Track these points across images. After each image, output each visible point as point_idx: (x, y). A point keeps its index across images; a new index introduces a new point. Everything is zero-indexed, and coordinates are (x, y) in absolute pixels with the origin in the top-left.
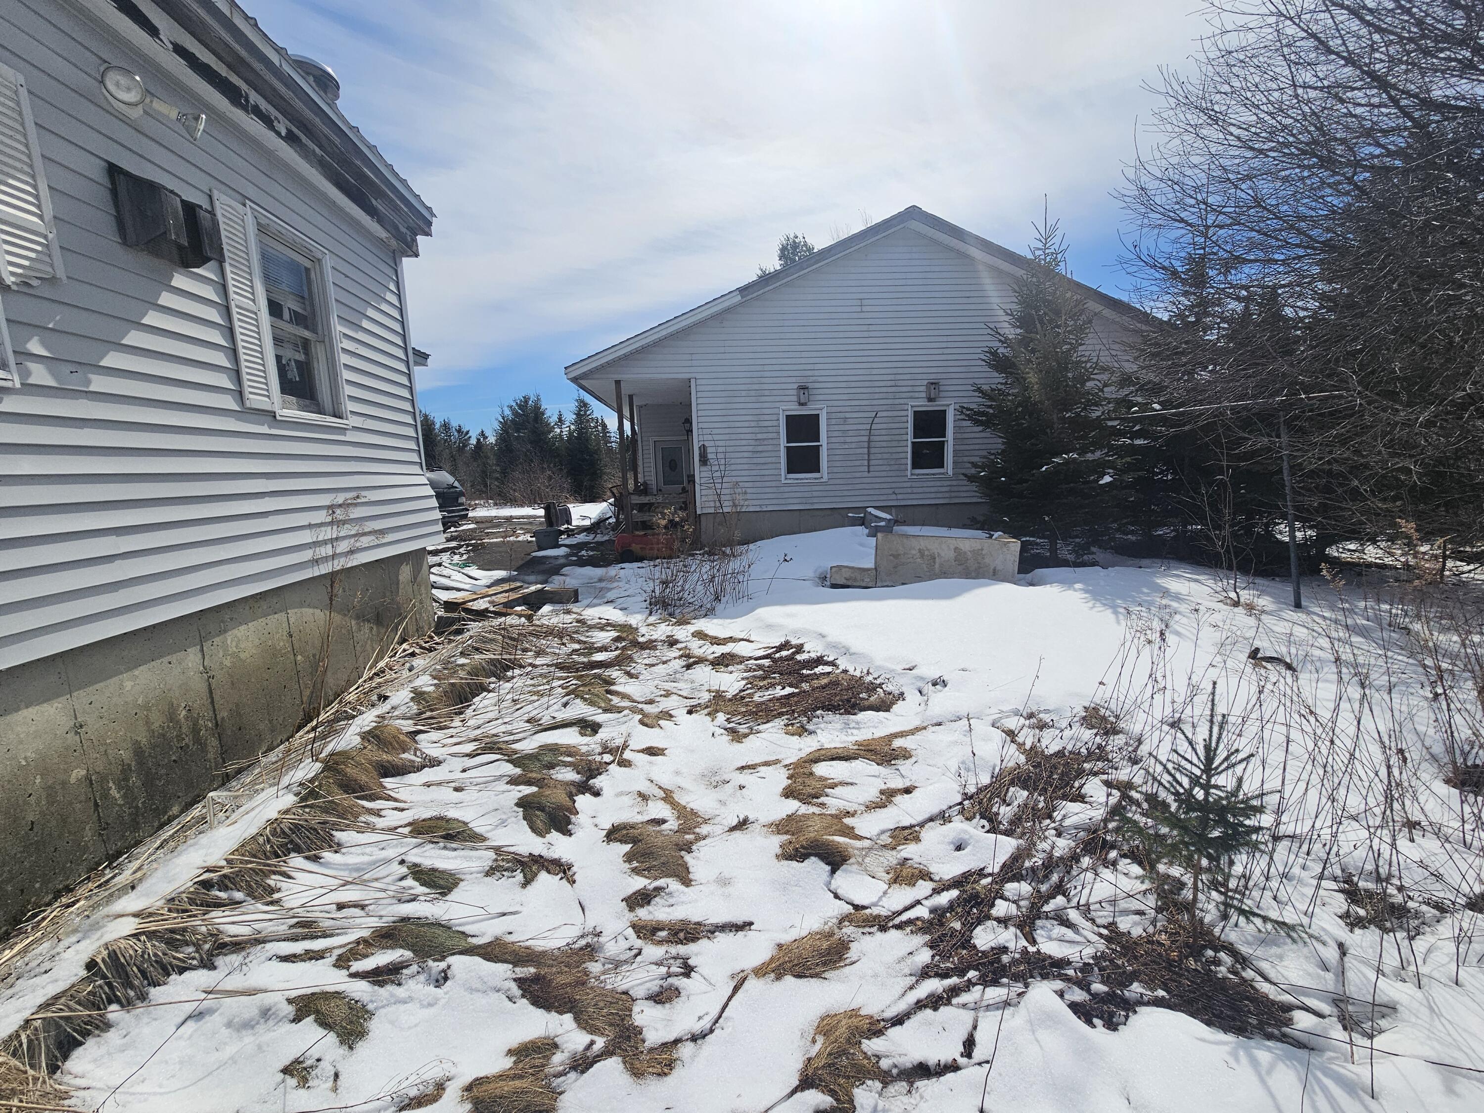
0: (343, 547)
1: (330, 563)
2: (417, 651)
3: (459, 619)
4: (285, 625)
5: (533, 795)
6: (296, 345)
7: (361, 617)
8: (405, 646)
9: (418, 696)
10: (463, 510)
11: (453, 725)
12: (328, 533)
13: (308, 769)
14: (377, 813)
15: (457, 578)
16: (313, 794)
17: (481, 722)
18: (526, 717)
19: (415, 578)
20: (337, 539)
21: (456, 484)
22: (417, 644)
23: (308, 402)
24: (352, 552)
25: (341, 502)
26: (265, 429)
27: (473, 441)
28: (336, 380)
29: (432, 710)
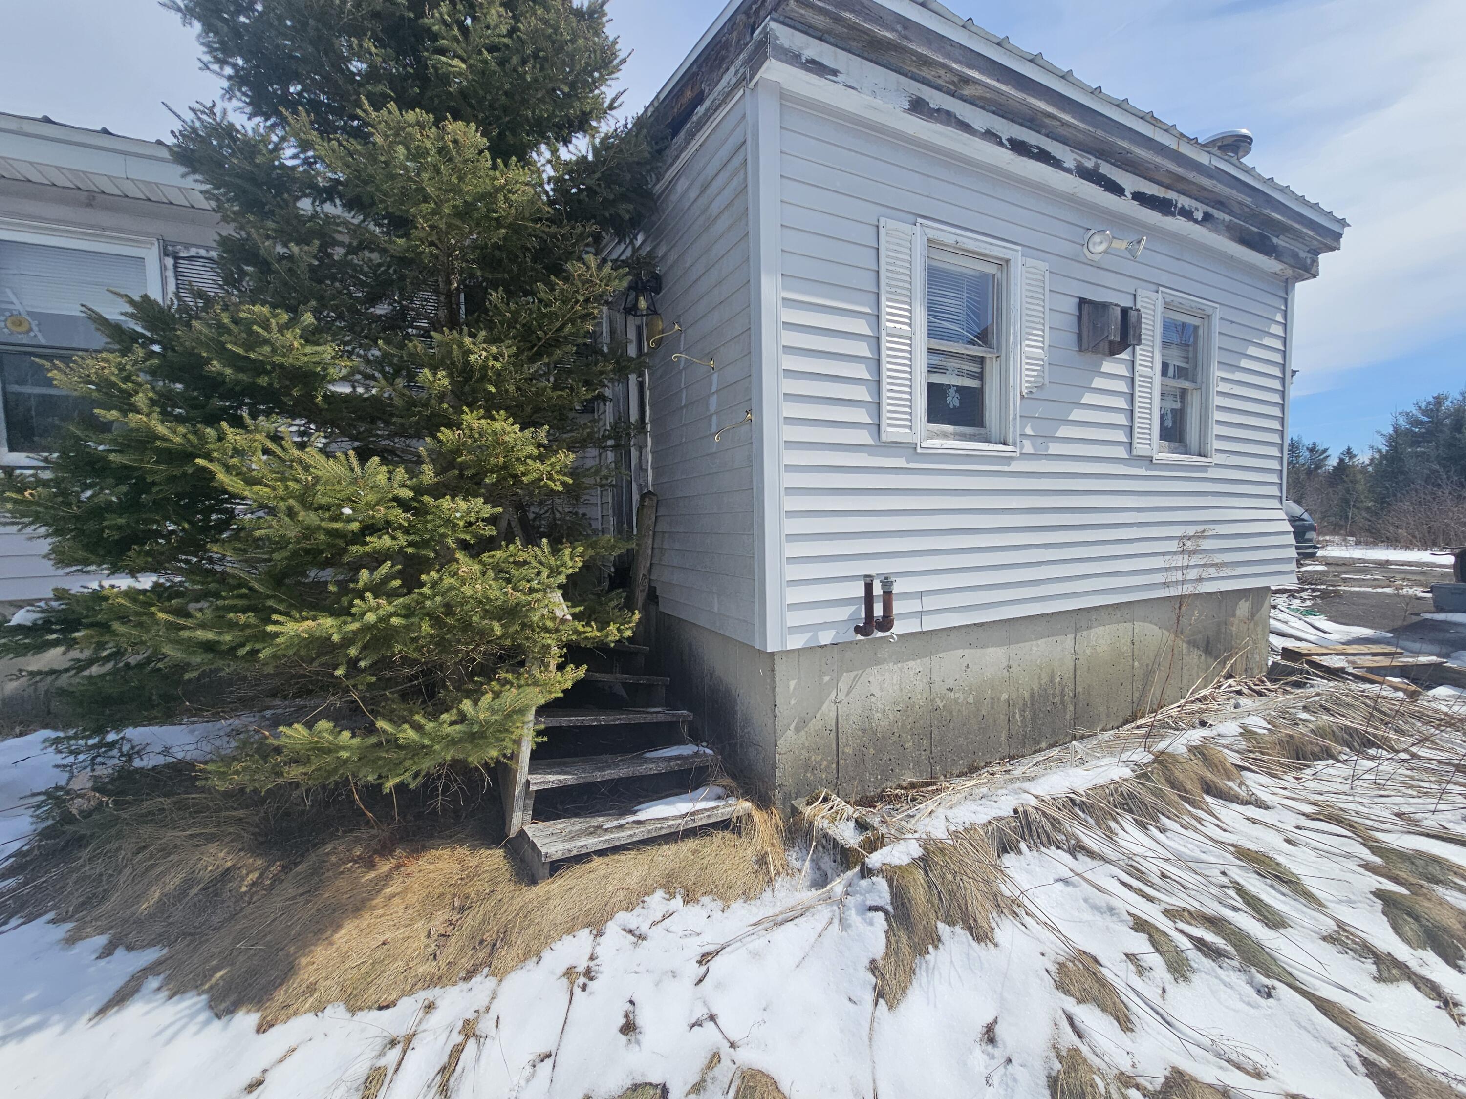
0: (1192, 574)
1: (1180, 587)
2: (1245, 691)
3: (1301, 672)
4: (1130, 633)
5: (1402, 895)
6: (1175, 396)
7: (1192, 643)
8: (1231, 681)
9: (1247, 733)
10: (1310, 547)
11: (1285, 777)
12: (1179, 561)
13: (1142, 756)
14: (1199, 820)
15: (1297, 625)
16: (1145, 775)
17: (1325, 789)
18: (1396, 809)
19: (1253, 615)
20: (1187, 567)
21: (1306, 516)
22: (1246, 684)
23: (1177, 444)
24: (1200, 580)
25: (1192, 534)
26: (1142, 472)
27: (1333, 462)
28: (1206, 422)
29: (1262, 753)
